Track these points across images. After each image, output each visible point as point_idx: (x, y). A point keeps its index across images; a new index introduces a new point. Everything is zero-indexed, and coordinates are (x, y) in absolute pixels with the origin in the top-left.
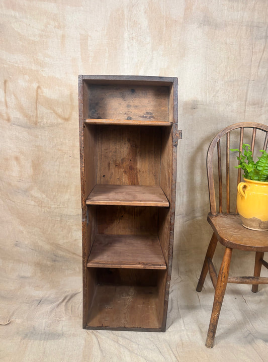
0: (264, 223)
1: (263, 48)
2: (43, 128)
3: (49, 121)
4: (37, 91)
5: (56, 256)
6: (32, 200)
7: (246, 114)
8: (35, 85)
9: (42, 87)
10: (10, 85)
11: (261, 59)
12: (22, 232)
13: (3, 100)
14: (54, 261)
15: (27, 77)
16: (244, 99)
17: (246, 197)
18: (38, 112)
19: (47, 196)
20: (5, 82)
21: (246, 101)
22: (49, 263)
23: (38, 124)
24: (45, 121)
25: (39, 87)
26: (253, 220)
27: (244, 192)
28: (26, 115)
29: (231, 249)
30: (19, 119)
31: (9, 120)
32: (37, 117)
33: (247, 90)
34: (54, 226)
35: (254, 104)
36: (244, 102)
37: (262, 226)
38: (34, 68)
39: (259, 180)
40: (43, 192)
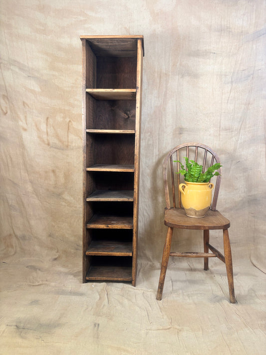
0: (198, 211)
1: (230, 90)
2: (72, 149)
3: (77, 144)
4: (68, 124)
5: (78, 245)
6: (63, 201)
7: (221, 137)
8: (68, 120)
9: (72, 121)
10: (51, 121)
11: (229, 98)
12: (54, 226)
13: (45, 130)
14: (77, 249)
15: (62, 115)
16: (219, 126)
17: (185, 194)
18: (69, 139)
19: (74, 199)
20: (47, 118)
21: (220, 127)
22: (72, 251)
23: (69, 147)
24: (74, 145)
25: (70, 121)
26: (191, 210)
27: (183, 190)
28: (60, 141)
29: (172, 229)
30: (56, 143)
31: (49, 144)
32: (68, 142)
33: (220, 120)
34: (78, 221)
35: (226, 130)
36: (218, 128)
37: (197, 214)
38: (67, 108)
39: (193, 181)
40: (72, 196)
